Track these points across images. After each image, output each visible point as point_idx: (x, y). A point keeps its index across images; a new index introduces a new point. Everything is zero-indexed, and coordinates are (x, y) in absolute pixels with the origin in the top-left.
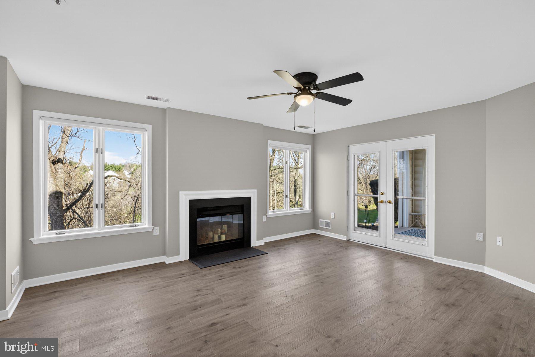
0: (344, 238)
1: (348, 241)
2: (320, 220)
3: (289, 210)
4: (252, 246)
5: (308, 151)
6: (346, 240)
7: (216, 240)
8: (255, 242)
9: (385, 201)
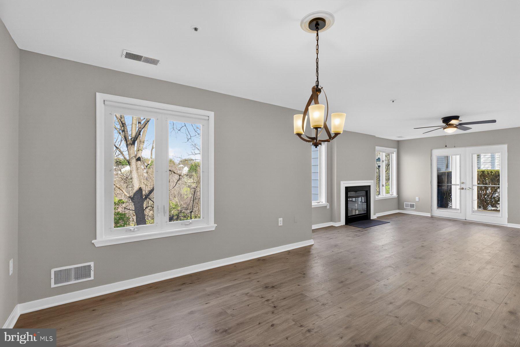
0: (429, 215)
1: (432, 217)
2: (405, 203)
3: (386, 195)
4: (371, 218)
5: (395, 153)
6: (430, 216)
7: (354, 214)
8: (373, 217)
9: (464, 188)
